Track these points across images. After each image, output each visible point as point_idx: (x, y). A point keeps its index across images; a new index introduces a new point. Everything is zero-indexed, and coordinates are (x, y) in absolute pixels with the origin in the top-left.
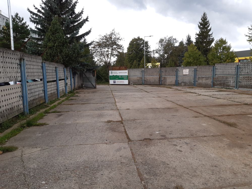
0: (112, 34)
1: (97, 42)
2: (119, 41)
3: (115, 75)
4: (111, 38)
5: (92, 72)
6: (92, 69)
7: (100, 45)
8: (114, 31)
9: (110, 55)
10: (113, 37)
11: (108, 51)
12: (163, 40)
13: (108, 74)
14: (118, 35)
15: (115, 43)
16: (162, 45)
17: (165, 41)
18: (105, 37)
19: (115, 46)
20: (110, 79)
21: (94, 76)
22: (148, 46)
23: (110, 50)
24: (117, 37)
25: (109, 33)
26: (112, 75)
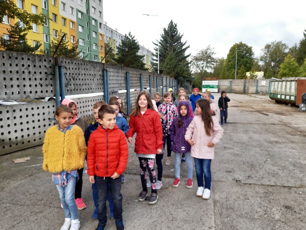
0: (208, 49)
1: (195, 57)
2: (214, 54)
3: (207, 84)
4: (206, 53)
5: (189, 82)
6: (190, 80)
7: (197, 59)
8: (210, 47)
9: (204, 67)
10: (209, 51)
11: (203, 64)
12: (270, 46)
13: (201, 83)
14: (213, 50)
15: (210, 56)
16: (268, 51)
17: (272, 46)
18: (201, 52)
19: (209, 60)
20: (203, 88)
21: (191, 85)
22: (252, 53)
23: (205, 63)
24: (212, 52)
25: (205, 49)
26: (205, 84)
